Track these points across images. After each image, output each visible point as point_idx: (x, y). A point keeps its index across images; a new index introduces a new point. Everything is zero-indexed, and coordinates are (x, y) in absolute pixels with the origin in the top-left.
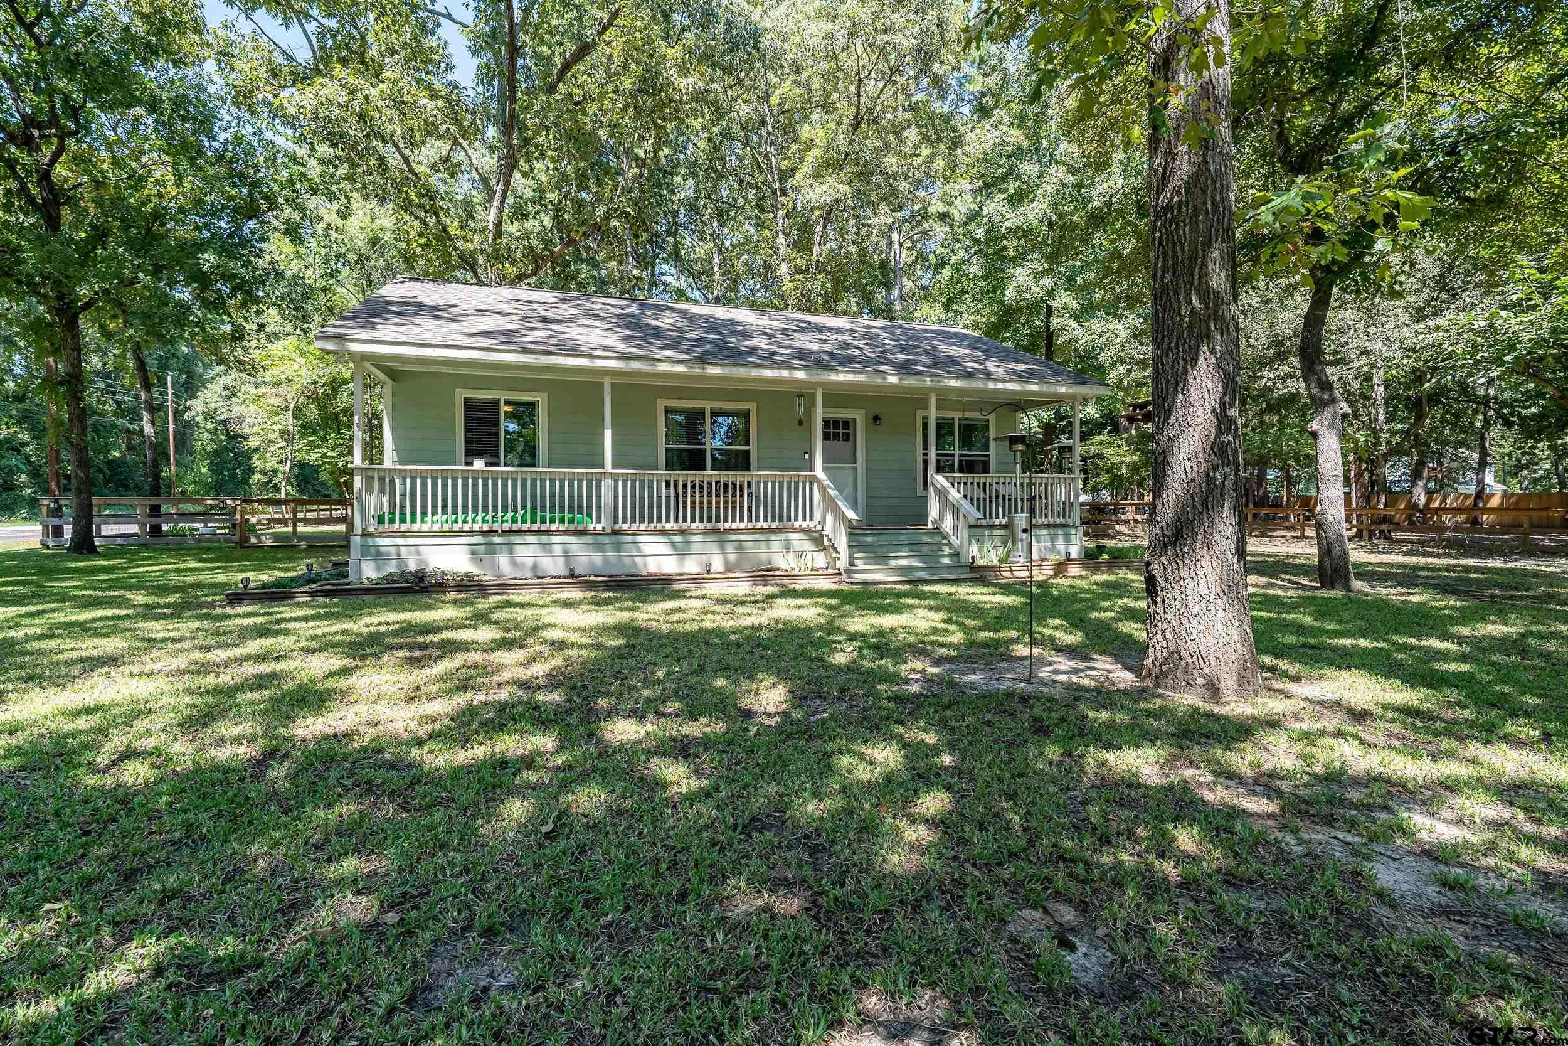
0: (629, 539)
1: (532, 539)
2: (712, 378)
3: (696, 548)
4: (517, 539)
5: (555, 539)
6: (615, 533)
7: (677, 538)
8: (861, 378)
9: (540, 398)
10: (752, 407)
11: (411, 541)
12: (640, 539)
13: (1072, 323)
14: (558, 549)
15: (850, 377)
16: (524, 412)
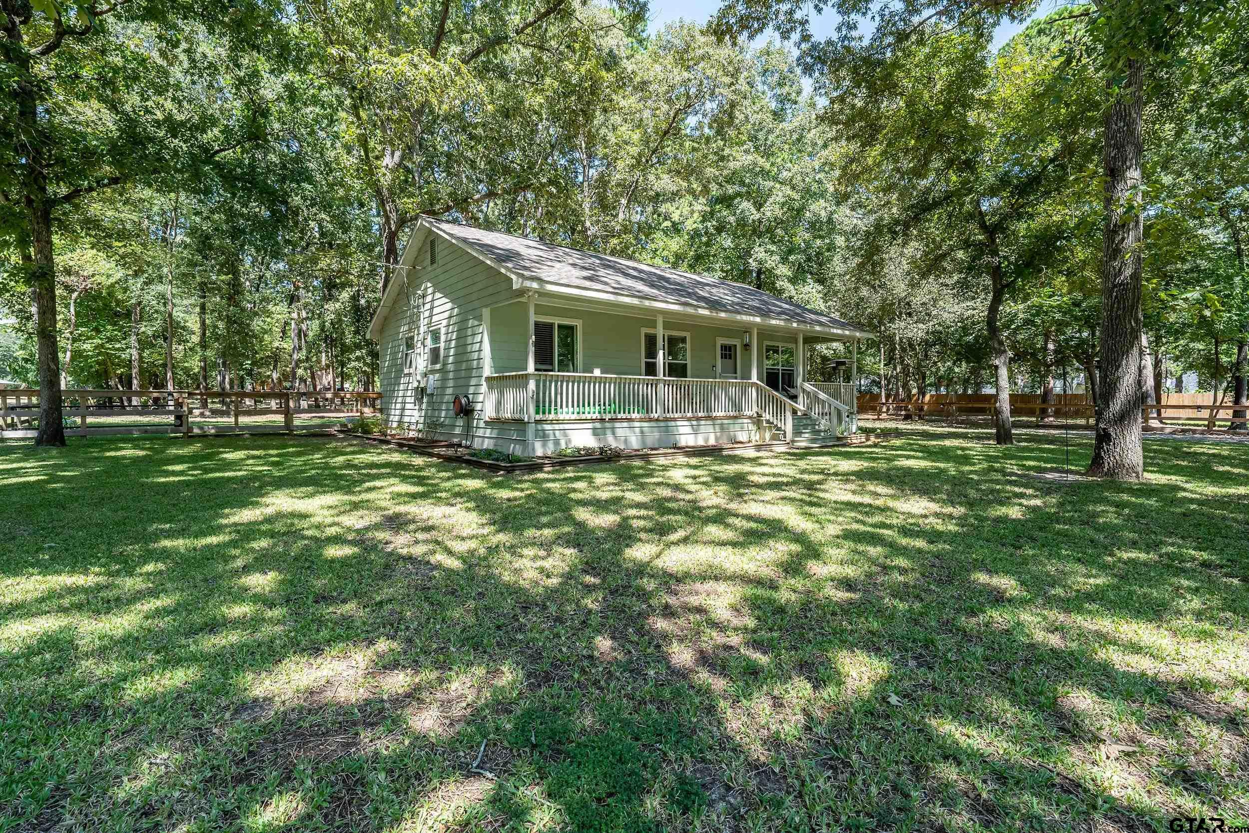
0: (673, 423)
1: (625, 424)
2: (721, 319)
3: (703, 429)
4: (617, 425)
5: (637, 424)
6: (667, 420)
7: (694, 423)
8: (782, 323)
9: (577, 323)
10: (687, 335)
11: (561, 427)
12: (679, 423)
13: (789, 285)
14: (637, 430)
15: (778, 322)
16: (568, 331)
